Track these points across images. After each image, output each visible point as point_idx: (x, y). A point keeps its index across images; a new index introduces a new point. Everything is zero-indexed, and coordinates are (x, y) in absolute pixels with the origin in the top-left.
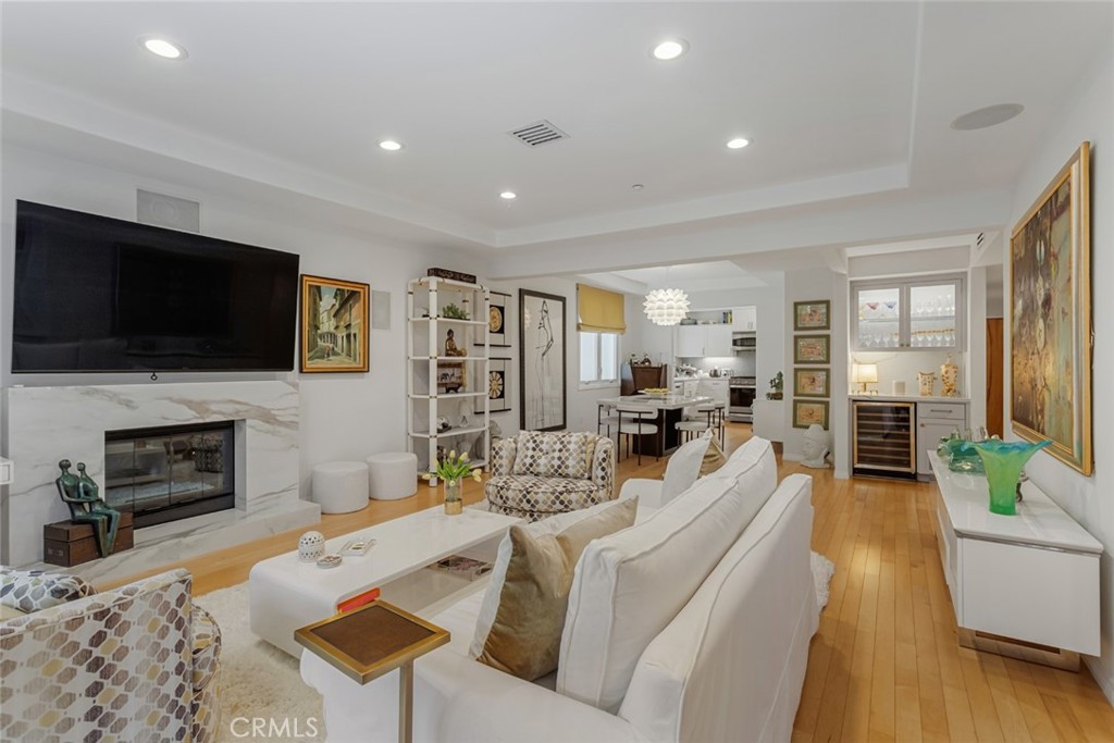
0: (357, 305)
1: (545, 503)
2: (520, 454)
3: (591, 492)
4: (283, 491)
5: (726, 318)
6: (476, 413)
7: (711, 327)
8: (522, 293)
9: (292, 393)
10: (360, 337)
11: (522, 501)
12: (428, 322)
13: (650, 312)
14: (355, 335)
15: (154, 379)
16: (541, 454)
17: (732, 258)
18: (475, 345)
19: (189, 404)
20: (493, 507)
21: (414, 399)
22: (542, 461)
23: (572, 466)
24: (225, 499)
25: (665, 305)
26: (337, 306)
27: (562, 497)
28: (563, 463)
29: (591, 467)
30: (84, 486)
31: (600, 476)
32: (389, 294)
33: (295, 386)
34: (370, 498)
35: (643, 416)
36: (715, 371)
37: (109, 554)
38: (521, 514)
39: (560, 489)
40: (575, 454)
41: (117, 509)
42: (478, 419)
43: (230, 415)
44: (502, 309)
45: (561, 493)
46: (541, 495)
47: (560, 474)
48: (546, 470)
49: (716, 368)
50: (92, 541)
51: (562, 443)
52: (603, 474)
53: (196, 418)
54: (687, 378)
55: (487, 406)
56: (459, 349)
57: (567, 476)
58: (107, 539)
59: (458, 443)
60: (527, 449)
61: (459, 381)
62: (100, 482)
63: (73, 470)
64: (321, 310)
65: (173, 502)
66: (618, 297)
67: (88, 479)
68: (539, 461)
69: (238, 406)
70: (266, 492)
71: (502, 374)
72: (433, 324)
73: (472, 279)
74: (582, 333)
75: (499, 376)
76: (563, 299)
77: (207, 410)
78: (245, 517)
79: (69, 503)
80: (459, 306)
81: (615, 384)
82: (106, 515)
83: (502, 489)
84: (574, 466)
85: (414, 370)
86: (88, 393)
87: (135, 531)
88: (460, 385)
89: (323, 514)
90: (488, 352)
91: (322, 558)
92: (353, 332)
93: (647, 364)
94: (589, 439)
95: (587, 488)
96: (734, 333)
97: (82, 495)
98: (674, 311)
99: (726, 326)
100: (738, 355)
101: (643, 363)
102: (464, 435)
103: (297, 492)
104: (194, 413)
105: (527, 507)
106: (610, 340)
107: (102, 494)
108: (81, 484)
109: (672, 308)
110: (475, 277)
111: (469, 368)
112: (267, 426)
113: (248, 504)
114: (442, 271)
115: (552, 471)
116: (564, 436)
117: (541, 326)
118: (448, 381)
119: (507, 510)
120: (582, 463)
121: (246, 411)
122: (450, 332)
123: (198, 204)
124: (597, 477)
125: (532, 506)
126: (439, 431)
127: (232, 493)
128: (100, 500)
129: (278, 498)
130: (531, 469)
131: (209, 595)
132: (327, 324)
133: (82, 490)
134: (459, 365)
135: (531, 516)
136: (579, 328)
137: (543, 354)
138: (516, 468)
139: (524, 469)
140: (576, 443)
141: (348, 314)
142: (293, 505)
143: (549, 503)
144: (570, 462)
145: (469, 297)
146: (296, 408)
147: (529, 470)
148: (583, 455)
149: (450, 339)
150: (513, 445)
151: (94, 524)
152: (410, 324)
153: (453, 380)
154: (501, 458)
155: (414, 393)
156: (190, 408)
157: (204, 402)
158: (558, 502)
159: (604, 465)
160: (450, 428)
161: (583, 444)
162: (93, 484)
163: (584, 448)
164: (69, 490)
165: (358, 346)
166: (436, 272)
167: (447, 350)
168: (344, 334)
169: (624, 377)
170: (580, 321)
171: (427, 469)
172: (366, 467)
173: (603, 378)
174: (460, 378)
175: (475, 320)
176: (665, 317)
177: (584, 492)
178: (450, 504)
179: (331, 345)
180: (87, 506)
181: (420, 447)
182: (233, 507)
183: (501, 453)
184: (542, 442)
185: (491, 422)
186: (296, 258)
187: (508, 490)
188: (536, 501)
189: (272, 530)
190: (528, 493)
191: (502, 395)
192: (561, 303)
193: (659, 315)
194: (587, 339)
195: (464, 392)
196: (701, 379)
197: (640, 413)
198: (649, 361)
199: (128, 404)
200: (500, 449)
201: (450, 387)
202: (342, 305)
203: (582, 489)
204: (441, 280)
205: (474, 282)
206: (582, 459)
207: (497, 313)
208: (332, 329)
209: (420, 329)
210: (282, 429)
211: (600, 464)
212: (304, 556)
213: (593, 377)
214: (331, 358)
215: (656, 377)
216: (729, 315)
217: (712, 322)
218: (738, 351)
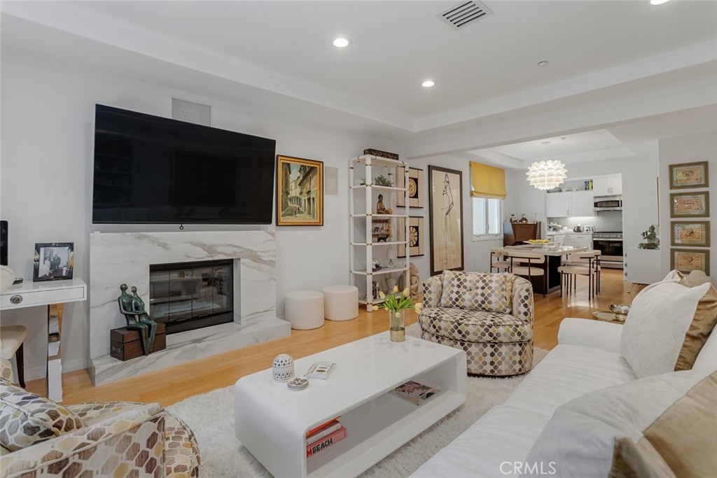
0: (315, 177)
1: (475, 334)
2: (447, 290)
3: (517, 326)
4: (265, 311)
5: (587, 186)
6: (398, 257)
7: (574, 194)
8: (430, 168)
9: (271, 240)
10: (317, 200)
11: (454, 332)
12: (365, 189)
13: (532, 180)
14: (313, 199)
15: (182, 228)
16: (465, 290)
17: (609, 126)
18: (398, 206)
19: (203, 246)
20: (426, 334)
21: (355, 246)
22: (467, 296)
23: (495, 301)
24: (226, 315)
25: (546, 173)
26: (301, 178)
27: (491, 330)
28: (486, 299)
29: (511, 303)
30: (136, 303)
31: (522, 312)
32: (337, 169)
33: (273, 235)
34: (325, 319)
35: (532, 261)
36: (578, 228)
37: (150, 353)
38: (452, 342)
39: (488, 322)
40: (497, 292)
41: (156, 320)
42: (401, 262)
43: (230, 255)
44: (416, 180)
45: (490, 326)
46: (471, 326)
47: (484, 309)
48: (470, 304)
49: (579, 225)
50: (138, 343)
51: (484, 281)
52: (526, 310)
53: (208, 257)
54: (554, 233)
55: (409, 251)
56: (387, 209)
57: (489, 310)
58: (148, 342)
59: (386, 279)
60: (453, 286)
61: (387, 233)
62: (146, 301)
63: (129, 291)
64: (291, 181)
65: (194, 316)
66: (500, 171)
67: (139, 298)
68: (463, 297)
69: (235, 249)
70: (253, 312)
71: (417, 228)
72: (369, 190)
73: (395, 157)
74: (474, 199)
75: (414, 230)
76: (460, 173)
77: (215, 252)
78: (239, 330)
79: (126, 315)
80: (386, 176)
81: (498, 237)
82: (148, 325)
83: (434, 319)
84: (496, 302)
85: (355, 225)
86: (139, 238)
87: (167, 336)
88: (388, 236)
89: (292, 329)
90: (408, 212)
91: (292, 380)
92: (312, 196)
93: (524, 222)
94: (508, 279)
95: (512, 323)
96: (595, 197)
97: (134, 309)
98: (553, 177)
99: (587, 192)
100: (598, 215)
101: (521, 221)
102: (390, 273)
103: (274, 313)
104: (206, 253)
105: (459, 337)
106: (494, 203)
107: (147, 309)
108: (133, 302)
109: (552, 175)
110: (398, 155)
111: (394, 223)
112: (254, 264)
113: (242, 320)
114: (374, 151)
115: (476, 305)
116: (485, 276)
117: (445, 193)
118: (379, 233)
119: (439, 338)
120: (504, 300)
121: (240, 252)
122: (380, 196)
123: (210, 107)
124: (520, 313)
125: (463, 336)
126: (374, 270)
127: (232, 311)
128: (146, 314)
129: (262, 316)
130: (457, 303)
131: (211, 393)
132: (294, 191)
133: (133, 306)
134: (387, 221)
135: (462, 344)
136: (472, 194)
137: (447, 214)
138: (443, 301)
139: (451, 302)
140: (497, 282)
141: (308, 184)
142: (272, 322)
143: (479, 334)
144: (493, 298)
145: (393, 171)
146: (274, 251)
147: (455, 304)
148: (504, 293)
149: (380, 201)
150: (439, 282)
151: (139, 330)
152: (351, 191)
153: (383, 232)
154: (430, 292)
155: (355, 242)
156: (204, 249)
157: (213, 245)
158: (487, 334)
159: (526, 302)
160: (381, 268)
161: (504, 283)
162: (141, 301)
163: (504, 286)
164: (126, 306)
165: (316, 205)
166: (370, 152)
167: (378, 210)
168: (306, 198)
169: (506, 232)
170: (473, 190)
171: (365, 298)
172: (322, 295)
173: (490, 233)
174: (388, 230)
175: (397, 186)
176: (546, 183)
177: (511, 326)
178: (395, 333)
179: (297, 206)
180: (137, 317)
181: (360, 281)
182: (232, 321)
183: (430, 289)
184: (465, 280)
185: (411, 264)
186: (274, 142)
187: (440, 320)
188: (468, 333)
189: (257, 340)
190: (460, 324)
191: (417, 245)
192: (459, 175)
193: (541, 182)
194: (478, 203)
195: (390, 241)
196: (567, 234)
197: (529, 259)
198: (526, 220)
199: (164, 246)
200: (429, 285)
201: (381, 237)
202: (305, 177)
203: (508, 323)
204: (374, 157)
205: (397, 159)
206: (503, 296)
207: (413, 183)
208: (298, 195)
209: (359, 194)
210: (263, 266)
211: (523, 301)
212: (278, 376)
213: (483, 232)
214: (297, 215)
215: (532, 231)
216: (590, 183)
217: (574, 189)
218: (598, 211)
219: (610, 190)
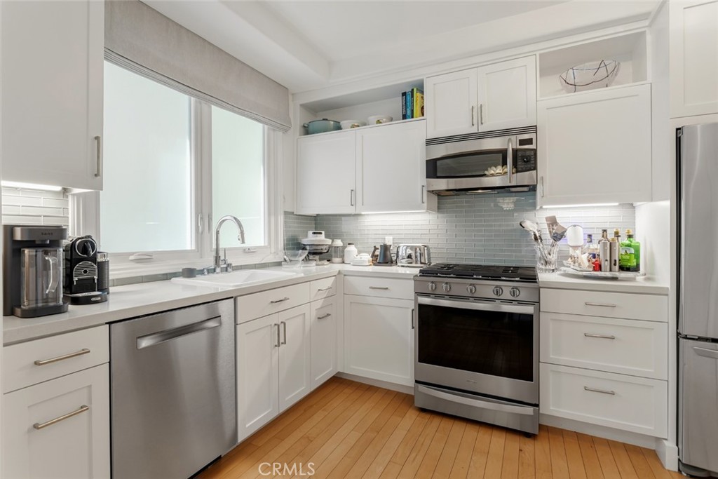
5: (409, 104)
36: (385, 248)
49: (389, 241)
96: (430, 142)
99: (409, 124)
100: (440, 209)
216: (417, 95)
217: (373, 119)
218: (439, 194)
219: (477, 112)
